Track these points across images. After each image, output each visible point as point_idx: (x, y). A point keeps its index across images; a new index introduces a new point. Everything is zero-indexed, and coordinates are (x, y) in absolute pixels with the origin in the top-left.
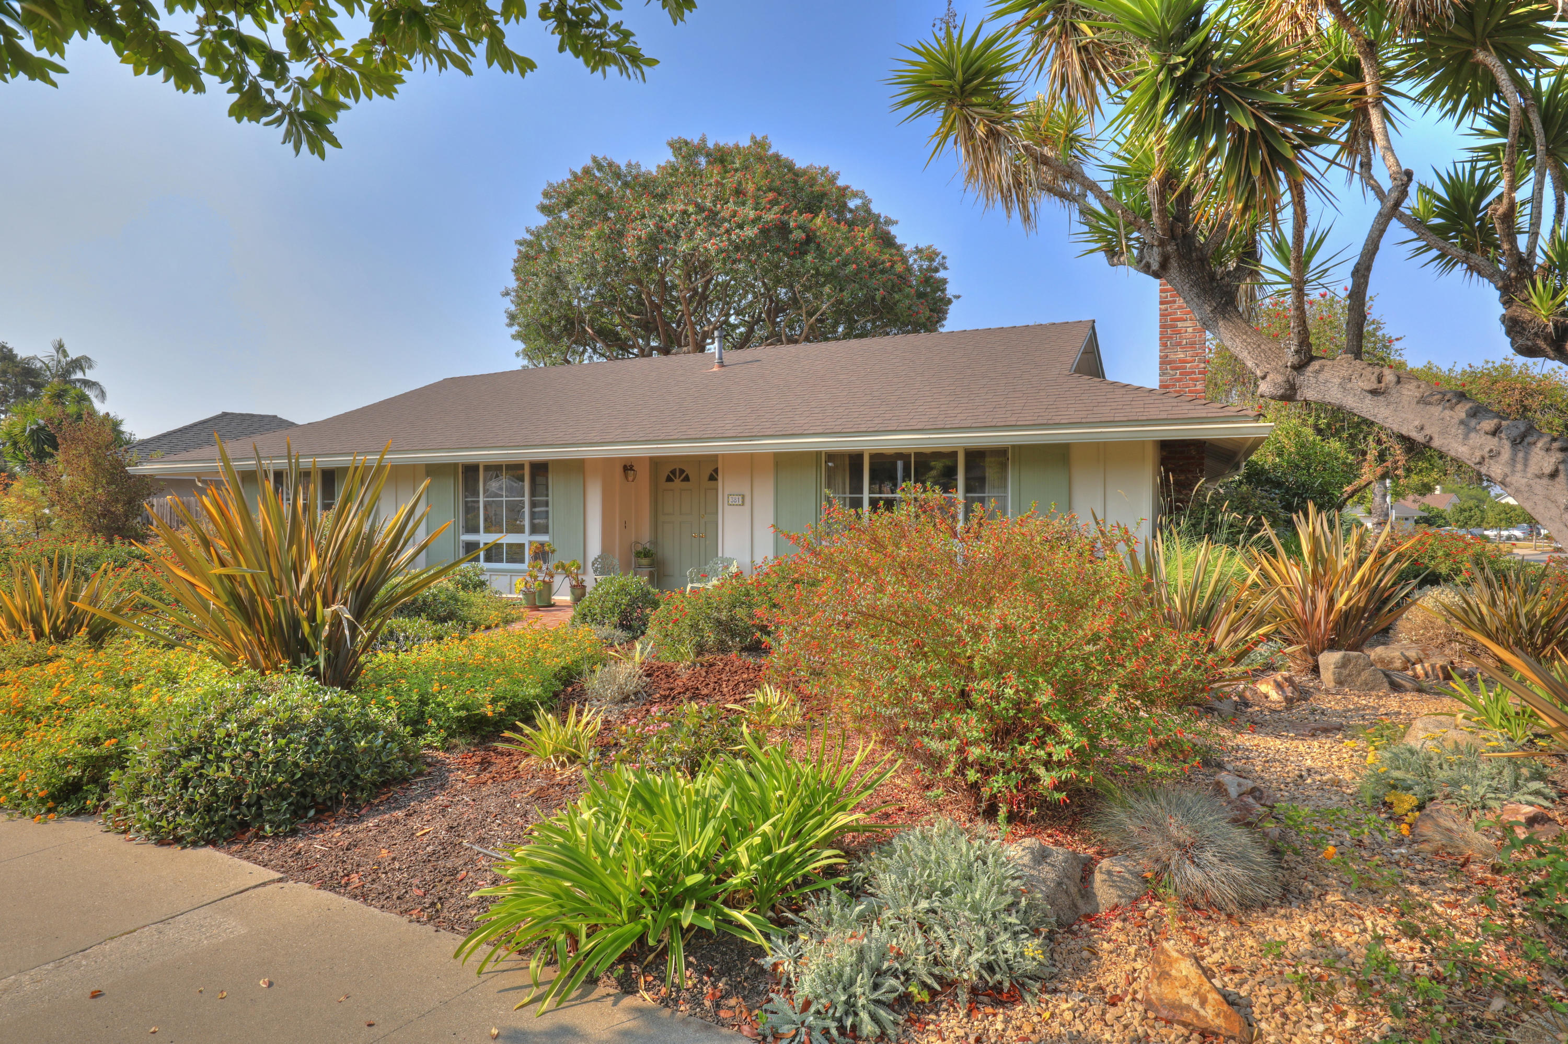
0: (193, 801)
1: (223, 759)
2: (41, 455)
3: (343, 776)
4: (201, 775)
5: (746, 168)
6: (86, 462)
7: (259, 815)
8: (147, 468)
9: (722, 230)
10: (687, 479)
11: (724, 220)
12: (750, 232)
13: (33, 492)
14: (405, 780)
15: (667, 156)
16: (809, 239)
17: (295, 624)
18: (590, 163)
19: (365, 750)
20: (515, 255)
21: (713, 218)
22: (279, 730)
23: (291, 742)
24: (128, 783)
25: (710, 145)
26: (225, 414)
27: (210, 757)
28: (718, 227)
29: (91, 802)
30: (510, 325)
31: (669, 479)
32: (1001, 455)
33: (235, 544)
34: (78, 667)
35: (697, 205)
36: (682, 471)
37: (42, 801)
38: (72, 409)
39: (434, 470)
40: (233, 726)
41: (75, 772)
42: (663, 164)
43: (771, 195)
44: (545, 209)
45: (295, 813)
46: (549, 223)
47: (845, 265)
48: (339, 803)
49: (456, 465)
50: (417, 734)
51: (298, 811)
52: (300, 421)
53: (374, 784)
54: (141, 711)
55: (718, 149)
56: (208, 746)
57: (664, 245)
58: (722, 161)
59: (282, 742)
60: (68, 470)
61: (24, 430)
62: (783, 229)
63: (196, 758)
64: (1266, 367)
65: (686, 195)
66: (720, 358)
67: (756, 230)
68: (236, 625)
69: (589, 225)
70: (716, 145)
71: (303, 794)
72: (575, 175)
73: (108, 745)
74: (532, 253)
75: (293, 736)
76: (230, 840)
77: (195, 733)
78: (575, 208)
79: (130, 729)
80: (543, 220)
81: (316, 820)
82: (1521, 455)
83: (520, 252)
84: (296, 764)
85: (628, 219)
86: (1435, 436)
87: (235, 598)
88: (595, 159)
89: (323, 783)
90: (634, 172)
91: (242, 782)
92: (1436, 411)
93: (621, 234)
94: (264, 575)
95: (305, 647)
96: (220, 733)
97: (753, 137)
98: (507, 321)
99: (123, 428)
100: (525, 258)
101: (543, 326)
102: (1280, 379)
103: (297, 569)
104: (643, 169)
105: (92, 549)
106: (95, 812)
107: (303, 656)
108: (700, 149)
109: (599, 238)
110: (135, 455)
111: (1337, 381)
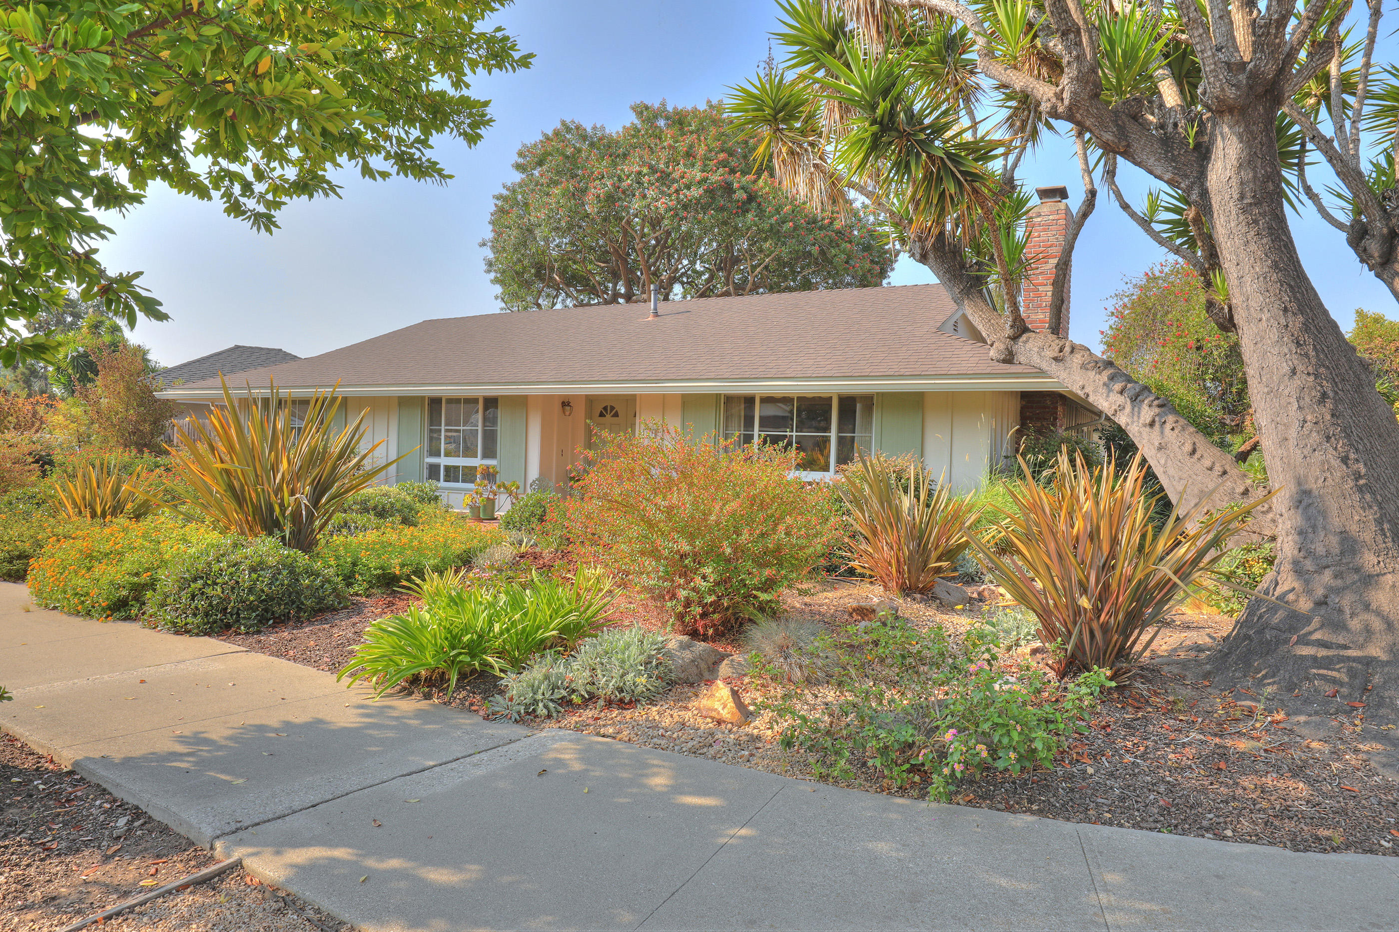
0: (197, 608)
1: (217, 584)
2: (84, 379)
3: (293, 602)
4: (203, 594)
5: (701, 129)
6: (121, 388)
7: (237, 621)
8: (170, 394)
9: (672, 190)
10: (616, 415)
11: (674, 181)
12: (696, 192)
13: (77, 411)
14: (335, 610)
15: (631, 119)
16: (751, 198)
17: (271, 509)
18: (559, 126)
19: (308, 587)
20: (493, 209)
21: (665, 178)
22: (253, 569)
23: (259, 576)
24: (158, 597)
25: (670, 108)
26: (237, 349)
27: (209, 582)
28: (669, 187)
29: (134, 612)
30: (489, 271)
31: (602, 415)
32: (868, 401)
33: (231, 448)
34: (125, 530)
35: (651, 167)
36: (612, 408)
37: (103, 610)
38: (107, 339)
39: (405, 402)
40: (224, 565)
41: (124, 593)
42: (628, 125)
43: (722, 156)
44: (519, 167)
45: (260, 621)
46: (523, 180)
47: (784, 222)
48: (289, 619)
49: (423, 398)
50: (349, 585)
51: (262, 620)
52: (302, 356)
53: (313, 608)
54: (166, 557)
55: (677, 112)
56: (208, 575)
57: (620, 203)
58: (681, 123)
59: (254, 576)
60: (106, 393)
61: (66, 357)
62: (728, 189)
63: (200, 583)
64: (993, 337)
65: (641, 157)
66: (655, 309)
67: (701, 191)
68: (231, 505)
69: (556, 183)
70: (675, 108)
71: (266, 610)
72: (548, 138)
73: (145, 578)
74: (507, 207)
75: (261, 573)
76: (219, 634)
77: (200, 567)
78: (545, 167)
79: (159, 567)
80: (517, 177)
81: (273, 626)
82: (1136, 409)
83: (496, 205)
84: (263, 591)
85: (590, 177)
86: (1091, 394)
87: (231, 488)
88: (563, 123)
89: (280, 605)
90: (599, 134)
91: (227, 599)
92: (1092, 374)
93: (584, 191)
94: (250, 470)
95: (277, 524)
96: (216, 567)
97: (709, 102)
98: (485, 268)
99: (150, 357)
100: (501, 212)
101: (517, 273)
102: (1002, 347)
103: (275, 468)
104: (607, 131)
105: (126, 458)
106: (135, 619)
107: (276, 530)
108: (661, 112)
109: (564, 195)
110: (161, 381)
111: (1036, 349)
